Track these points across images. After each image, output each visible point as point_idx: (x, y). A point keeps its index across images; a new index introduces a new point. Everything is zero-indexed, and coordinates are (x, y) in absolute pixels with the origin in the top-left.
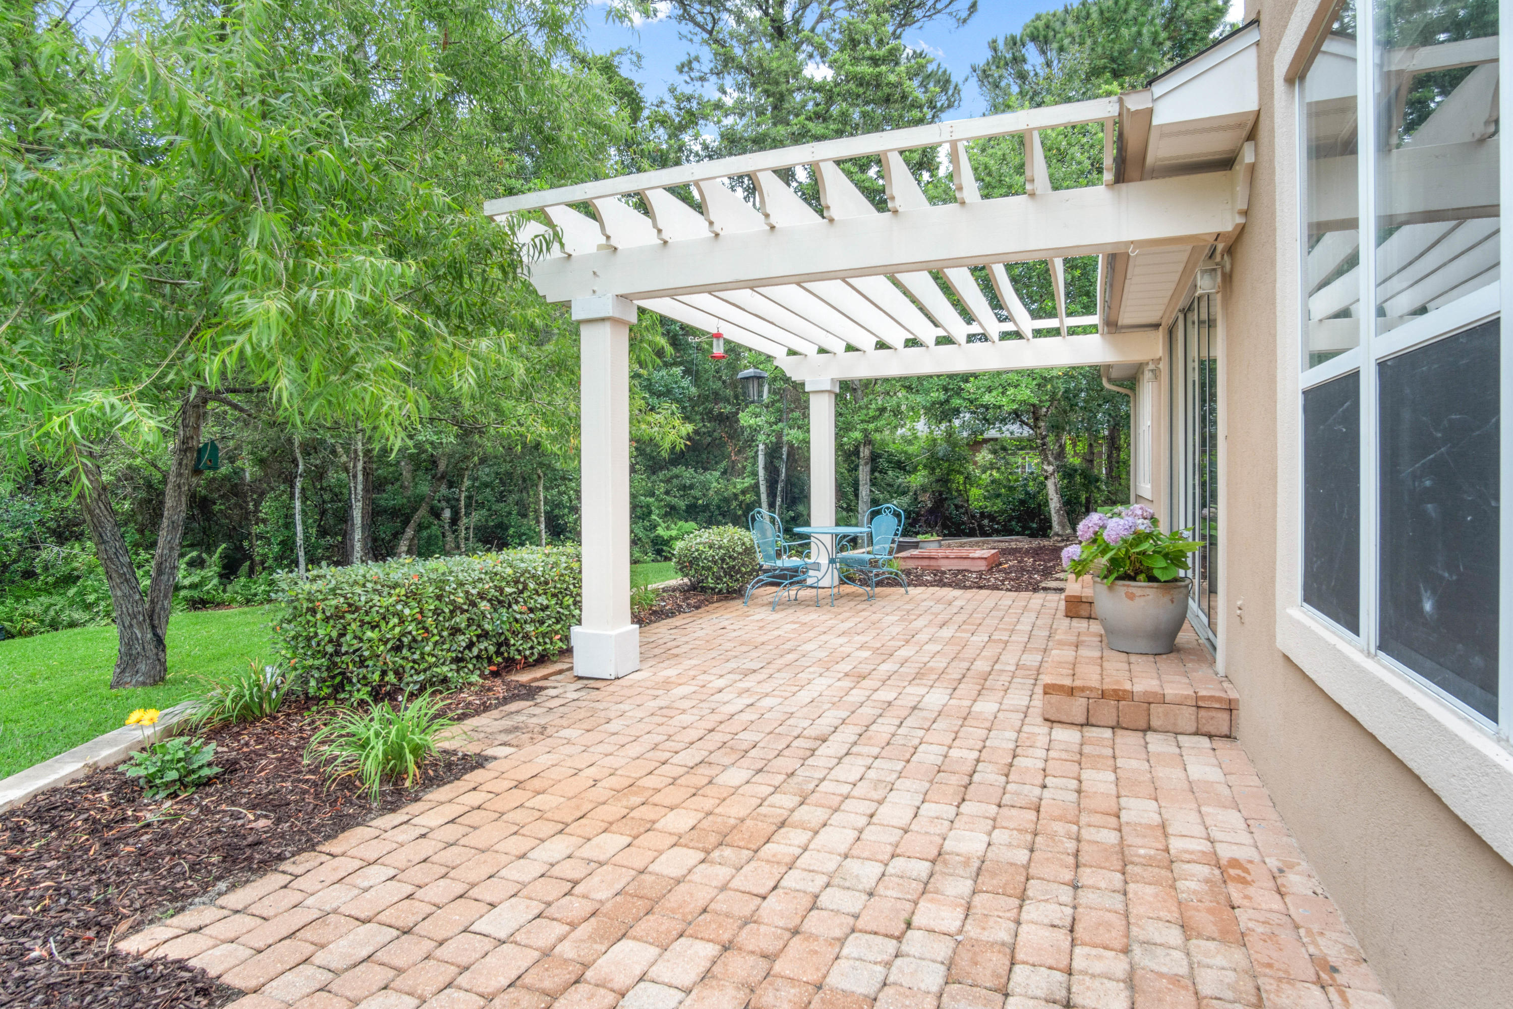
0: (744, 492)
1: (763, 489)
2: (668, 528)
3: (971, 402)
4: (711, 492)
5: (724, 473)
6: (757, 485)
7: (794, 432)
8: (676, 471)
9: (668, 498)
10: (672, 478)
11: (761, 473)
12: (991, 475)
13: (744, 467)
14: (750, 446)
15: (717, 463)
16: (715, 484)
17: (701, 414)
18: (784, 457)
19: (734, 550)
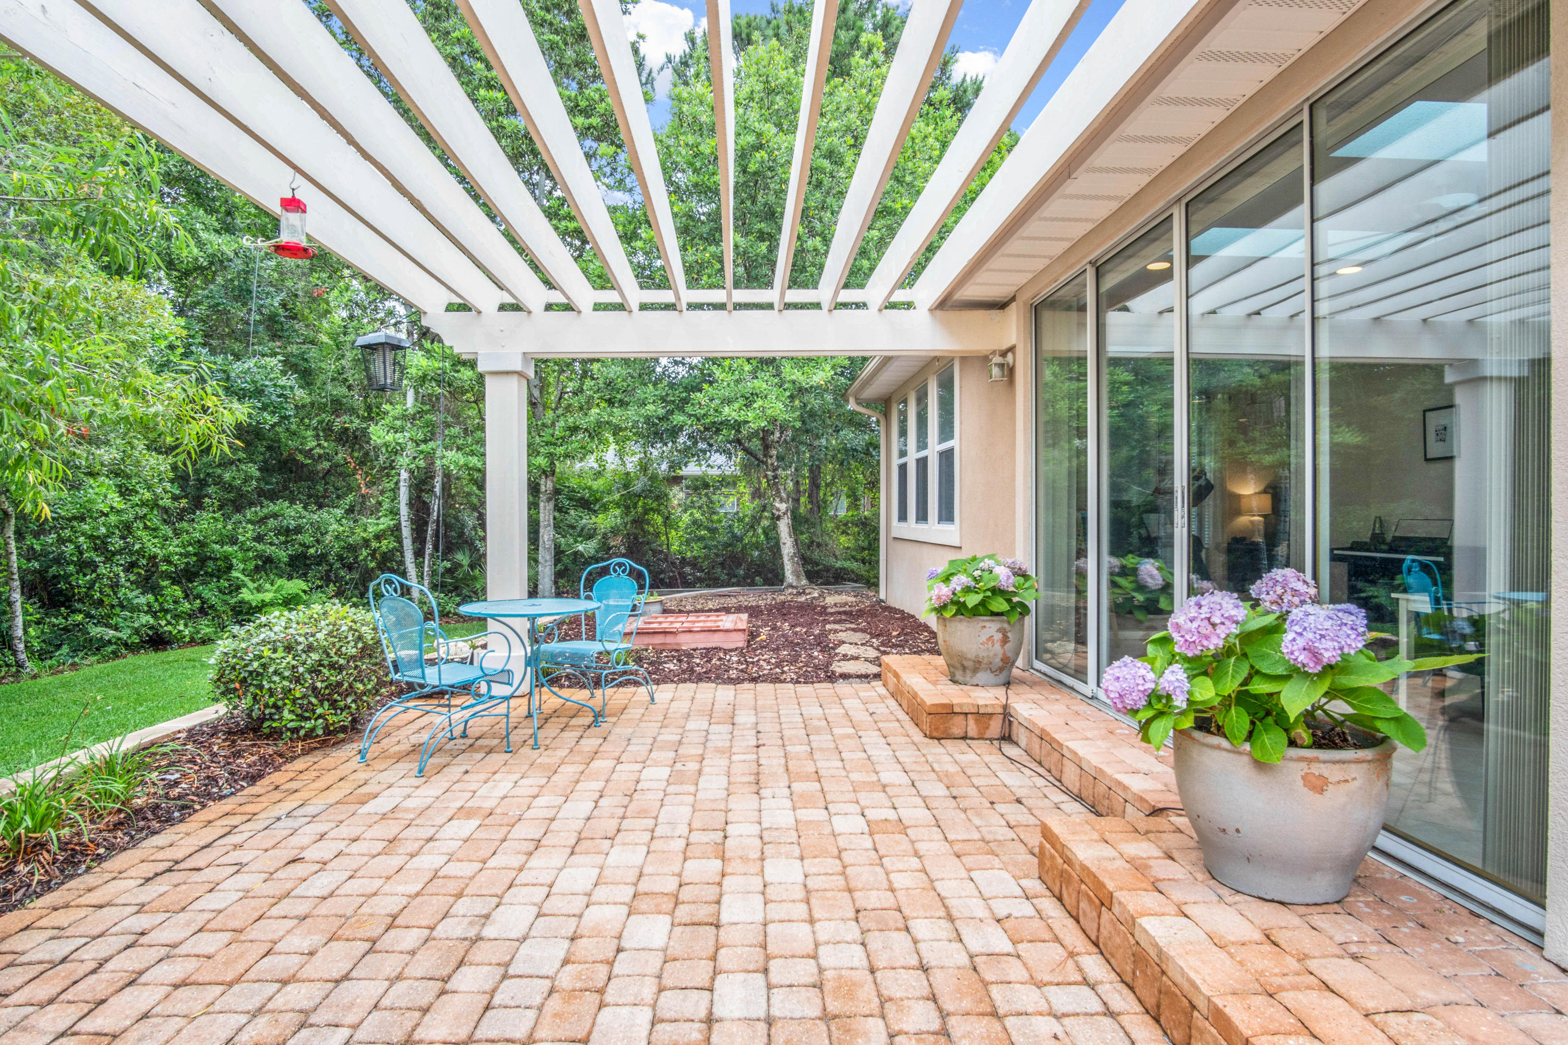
0: (378, 537)
1: (406, 532)
2: (259, 590)
3: (698, 420)
4: (328, 538)
5: (350, 511)
6: (398, 527)
7: (452, 455)
8: (273, 508)
9: (260, 547)
10: (266, 517)
11: (404, 510)
12: (691, 514)
13: (380, 503)
14: (388, 475)
15: (338, 497)
16: (335, 526)
17: (316, 429)
18: (438, 489)
19: (339, 653)
